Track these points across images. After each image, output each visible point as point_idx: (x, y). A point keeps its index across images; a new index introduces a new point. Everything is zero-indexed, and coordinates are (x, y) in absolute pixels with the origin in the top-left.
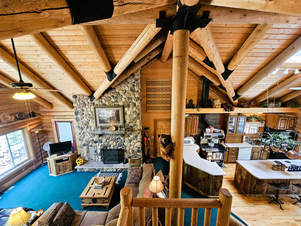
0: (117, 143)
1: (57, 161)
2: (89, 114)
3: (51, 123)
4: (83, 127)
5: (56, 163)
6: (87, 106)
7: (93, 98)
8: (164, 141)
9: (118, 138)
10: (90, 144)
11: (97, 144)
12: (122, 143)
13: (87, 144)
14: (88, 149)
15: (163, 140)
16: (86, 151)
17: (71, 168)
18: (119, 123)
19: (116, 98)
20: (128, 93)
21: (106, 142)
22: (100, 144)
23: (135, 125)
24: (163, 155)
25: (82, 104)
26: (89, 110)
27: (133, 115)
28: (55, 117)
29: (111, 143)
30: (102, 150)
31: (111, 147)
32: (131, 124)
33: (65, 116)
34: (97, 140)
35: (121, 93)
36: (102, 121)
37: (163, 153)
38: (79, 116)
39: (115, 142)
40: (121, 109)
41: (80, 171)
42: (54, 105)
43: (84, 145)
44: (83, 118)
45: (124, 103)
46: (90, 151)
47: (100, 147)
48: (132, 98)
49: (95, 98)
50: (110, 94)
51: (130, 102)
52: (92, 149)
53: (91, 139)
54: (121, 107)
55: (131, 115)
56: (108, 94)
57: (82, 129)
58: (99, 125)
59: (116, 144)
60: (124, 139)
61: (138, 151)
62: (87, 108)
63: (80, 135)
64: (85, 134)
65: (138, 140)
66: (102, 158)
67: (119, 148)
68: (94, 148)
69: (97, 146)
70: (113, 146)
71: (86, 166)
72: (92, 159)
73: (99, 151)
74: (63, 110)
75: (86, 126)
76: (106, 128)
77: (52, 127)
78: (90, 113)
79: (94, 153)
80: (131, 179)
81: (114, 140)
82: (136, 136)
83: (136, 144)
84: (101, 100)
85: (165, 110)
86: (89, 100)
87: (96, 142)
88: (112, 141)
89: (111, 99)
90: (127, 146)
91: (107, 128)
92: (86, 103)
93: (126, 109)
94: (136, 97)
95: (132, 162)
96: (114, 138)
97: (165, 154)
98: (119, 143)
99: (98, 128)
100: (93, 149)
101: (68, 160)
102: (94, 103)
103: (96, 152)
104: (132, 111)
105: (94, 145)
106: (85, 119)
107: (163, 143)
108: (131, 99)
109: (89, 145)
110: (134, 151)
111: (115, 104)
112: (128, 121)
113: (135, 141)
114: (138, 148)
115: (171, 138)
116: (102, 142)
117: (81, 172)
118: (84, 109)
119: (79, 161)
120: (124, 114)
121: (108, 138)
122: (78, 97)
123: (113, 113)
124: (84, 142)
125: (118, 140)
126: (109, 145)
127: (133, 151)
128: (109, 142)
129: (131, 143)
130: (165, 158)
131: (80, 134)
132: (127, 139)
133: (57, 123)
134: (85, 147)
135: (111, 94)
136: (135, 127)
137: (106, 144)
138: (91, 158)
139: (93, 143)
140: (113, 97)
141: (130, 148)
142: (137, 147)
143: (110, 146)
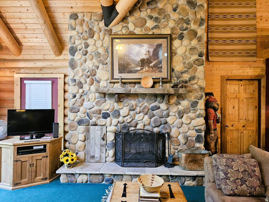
0: (152, 119)
1: (21, 150)
2: (99, 53)
3: (12, 83)
4: (83, 82)
5: (18, 153)
6: (96, 36)
7: (113, 15)
9: (156, 106)
10: (94, 119)
11: (109, 119)
12: (162, 120)
13: (86, 119)
14: (88, 131)
16: (81, 137)
17: (48, 172)
18: (161, 72)
19: (156, 19)
20: (184, 10)
21: (129, 116)
22: (115, 121)
23: (192, 78)
25: (86, 32)
26: (99, 43)
27: (190, 56)
28: (22, 71)
29: (139, 117)
30: (117, 134)
31: (138, 127)
32: (186, 77)
33: (41, 69)
34: (108, 112)
35: (169, 9)
36: (124, 68)
38: (78, 56)
39: (146, 117)
40: (166, 42)
41: (66, 181)
42: (24, 48)
43: (80, 122)
44: (85, 61)
45: (173, 29)
46: (92, 136)
47: (114, 128)
48: (190, 21)
49: (117, 14)
50: (145, 13)
51: (186, 29)
52: (96, 132)
53: (96, 108)
54: (167, 38)
55: (185, 55)
56: (141, 11)
57: (80, 85)
58: (117, 75)
59: (148, 122)
60: (168, 109)
61: (198, 139)
62: (96, 41)
63: (75, 99)
64: (85, 97)
65: (198, 113)
66: (115, 154)
67: (156, 130)
68: (102, 129)
69: (108, 124)
70: (142, 124)
71: (82, 168)
72: (93, 157)
73: (111, 137)
74: (41, 57)
75: (88, 80)
76: (130, 83)
77: (12, 91)
78: (101, 51)
79: (99, 141)
81: (146, 110)
82: (194, 104)
83: (194, 123)
84: (125, 25)
85: (246, 56)
86: (102, 24)
87: (106, 116)
88: (142, 114)
89: (146, 22)
90: (173, 127)
91: (133, 85)
92: (95, 29)
93: (176, 43)
94: (198, 17)
95: (190, 161)
96: (145, 107)
98: (156, 119)
99: (114, 83)
100: (99, 132)
101: (44, 150)
102: (111, 30)
103: (103, 139)
104: (188, 48)
105: (102, 121)
106: (89, 65)
108: (188, 22)
109: (91, 121)
110: (189, 138)
111: (154, 33)
112: (178, 67)
113: (191, 115)
114: (197, 131)
116: (119, 115)
117: (68, 184)
118: (90, 41)
119: (67, 155)
120: (172, 53)
121: (134, 106)
122: (80, 16)
123: (149, 51)
124: (80, 115)
125: (155, 112)
126: (133, 123)
127: (186, 138)
128: (135, 116)
129: (184, 119)
131: (75, 96)
132: (174, 110)
133: (25, 82)
134: (81, 128)
135: (149, 11)
136: (193, 82)
137: (128, 121)
138: (92, 155)
139: (99, 118)
140: (151, 17)
141: (181, 130)
142: (196, 128)
143: (137, 124)
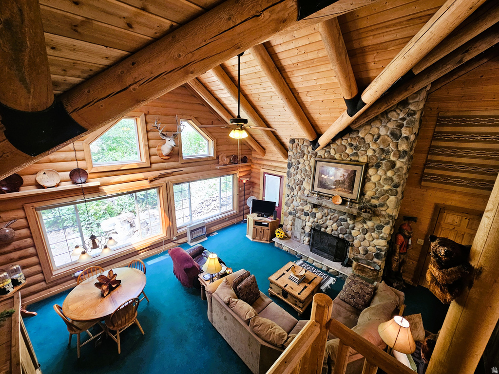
0: (340, 228)
1: (257, 223)
2: (306, 170)
3: (259, 173)
4: (294, 188)
5: (255, 225)
6: (305, 157)
7: (317, 145)
8: (443, 254)
9: (344, 219)
11: (308, 217)
12: (348, 230)
13: (294, 213)
14: (294, 220)
15: (442, 251)
16: (290, 223)
17: (269, 237)
18: (352, 193)
19: (356, 147)
20: (384, 141)
21: (322, 220)
22: (312, 220)
23: (382, 205)
24: (432, 282)
25: (299, 153)
26: (307, 163)
27: (383, 184)
28: (265, 167)
29: (329, 222)
30: (313, 229)
31: (328, 229)
32: (375, 202)
33: (276, 167)
34: (308, 212)
35: (368, 139)
36: (322, 185)
37: (434, 279)
38: (292, 170)
39: (335, 224)
40: (361, 170)
41: (277, 246)
42: (267, 151)
43: (290, 213)
44: (297, 174)
45: (369, 158)
46: (296, 225)
47: (311, 224)
48: (390, 152)
49: (319, 145)
50: (346, 141)
51: (384, 159)
52: (298, 223)
53: (300, 207)
54: (362, 166)
55: (379, 183)
56: (343, 140)
57: (292, 189)
58: (316, 189)
59: (336, 228)
60: (354, 224)
61: (377, 256)
62: (305, 161)
63: (288, 198)
64: (294, 198)
65: (381, 235)
66: (309, 241)
67: (341, 236)
68: (303, 222)
69: (307, 220)
70: (331, 229)
71: (286, 243)
72: (296, 237)
73: (308, 230)
74: (275, 159)
75: (297, 187)
76: (326, 196)
77: (259, 179)
78: (307, 168)
79: (300, 229)
80: (348, 295)
81: (336, 220)
82: (380, 228)
83: (375, 242)
84: (328, 150)
86: (310, 149)
87: (306, 214)
88: (332, 221)
89: (346, 149)
90: (356, 239)
91: (328, 198)
92: (306, 152)
93: (371, 171)
94: (400, 149)
96: (335, 217)
97: (437, 283)
98: (343, 228)
99: (314, 194)
100: (301, 224)
101: (267, 226)
102: (316, 154)
103: (303, 229)
104: (383, 177)
105: (303, 217)
106: (299, 176)
107: (440, 259)
108: (388, 152)
109: (297, 215)
110: (369, 252)
111: (351, 159)
112: (369, 193)
113: (374, 235)
114: (378, 249)
115: (471, 254)
116: (315, 217)
117: (278, 248)
118: (301, 161)
119: (279, 232)
120: (365, 179)
121: (327, 214)
122: (296, 141)
123: (344, 175)
124: (291, 209)
125: (343, 223)
126: (325, 225)
127: (366, 252)
128: (326, 221)
129: (366, 236)
130: (437, 292)
131: (288, 196)
132: (359, 226)
133: (266, 175)
134: (290, 217)
135: (349, 140)
136: (381, 209)
137: (321, 223)
138: (295, 236)
139: (302, 214)
140: (351, 145)
141: (362, 243)
142: (377, 247)
143: (327, 227)
